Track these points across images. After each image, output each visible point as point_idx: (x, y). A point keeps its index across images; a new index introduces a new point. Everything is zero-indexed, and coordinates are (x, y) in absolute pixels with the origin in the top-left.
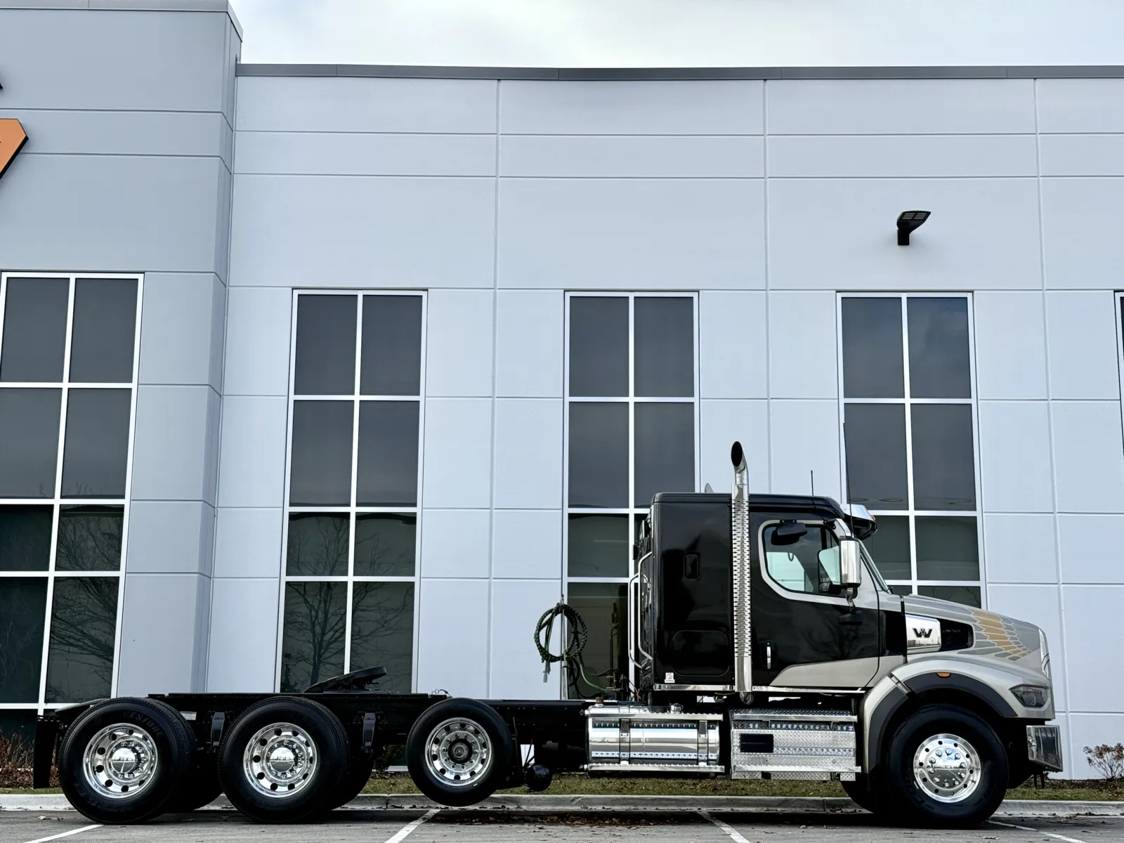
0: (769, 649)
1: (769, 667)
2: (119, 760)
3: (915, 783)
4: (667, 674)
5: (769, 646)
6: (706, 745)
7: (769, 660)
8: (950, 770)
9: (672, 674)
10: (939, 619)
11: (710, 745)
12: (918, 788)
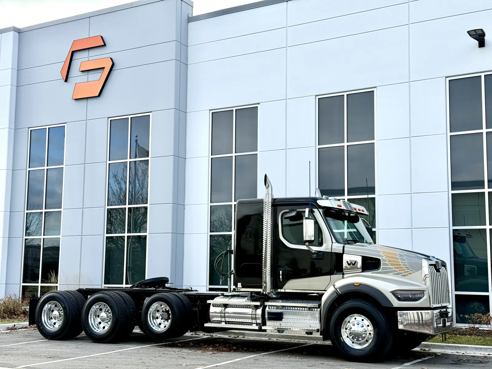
0: (281, 272)
1: (281, 280)
2: (55, 315)
3: (341, 338)
4: (238, 283)
5: (281, 270)
6: (255, 316)
7: (281, 277)
8: (360, 332)
9: (240, 283)
10: (361, 256)
11: (257, 316)
12: (342, 341)
